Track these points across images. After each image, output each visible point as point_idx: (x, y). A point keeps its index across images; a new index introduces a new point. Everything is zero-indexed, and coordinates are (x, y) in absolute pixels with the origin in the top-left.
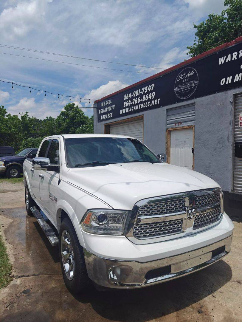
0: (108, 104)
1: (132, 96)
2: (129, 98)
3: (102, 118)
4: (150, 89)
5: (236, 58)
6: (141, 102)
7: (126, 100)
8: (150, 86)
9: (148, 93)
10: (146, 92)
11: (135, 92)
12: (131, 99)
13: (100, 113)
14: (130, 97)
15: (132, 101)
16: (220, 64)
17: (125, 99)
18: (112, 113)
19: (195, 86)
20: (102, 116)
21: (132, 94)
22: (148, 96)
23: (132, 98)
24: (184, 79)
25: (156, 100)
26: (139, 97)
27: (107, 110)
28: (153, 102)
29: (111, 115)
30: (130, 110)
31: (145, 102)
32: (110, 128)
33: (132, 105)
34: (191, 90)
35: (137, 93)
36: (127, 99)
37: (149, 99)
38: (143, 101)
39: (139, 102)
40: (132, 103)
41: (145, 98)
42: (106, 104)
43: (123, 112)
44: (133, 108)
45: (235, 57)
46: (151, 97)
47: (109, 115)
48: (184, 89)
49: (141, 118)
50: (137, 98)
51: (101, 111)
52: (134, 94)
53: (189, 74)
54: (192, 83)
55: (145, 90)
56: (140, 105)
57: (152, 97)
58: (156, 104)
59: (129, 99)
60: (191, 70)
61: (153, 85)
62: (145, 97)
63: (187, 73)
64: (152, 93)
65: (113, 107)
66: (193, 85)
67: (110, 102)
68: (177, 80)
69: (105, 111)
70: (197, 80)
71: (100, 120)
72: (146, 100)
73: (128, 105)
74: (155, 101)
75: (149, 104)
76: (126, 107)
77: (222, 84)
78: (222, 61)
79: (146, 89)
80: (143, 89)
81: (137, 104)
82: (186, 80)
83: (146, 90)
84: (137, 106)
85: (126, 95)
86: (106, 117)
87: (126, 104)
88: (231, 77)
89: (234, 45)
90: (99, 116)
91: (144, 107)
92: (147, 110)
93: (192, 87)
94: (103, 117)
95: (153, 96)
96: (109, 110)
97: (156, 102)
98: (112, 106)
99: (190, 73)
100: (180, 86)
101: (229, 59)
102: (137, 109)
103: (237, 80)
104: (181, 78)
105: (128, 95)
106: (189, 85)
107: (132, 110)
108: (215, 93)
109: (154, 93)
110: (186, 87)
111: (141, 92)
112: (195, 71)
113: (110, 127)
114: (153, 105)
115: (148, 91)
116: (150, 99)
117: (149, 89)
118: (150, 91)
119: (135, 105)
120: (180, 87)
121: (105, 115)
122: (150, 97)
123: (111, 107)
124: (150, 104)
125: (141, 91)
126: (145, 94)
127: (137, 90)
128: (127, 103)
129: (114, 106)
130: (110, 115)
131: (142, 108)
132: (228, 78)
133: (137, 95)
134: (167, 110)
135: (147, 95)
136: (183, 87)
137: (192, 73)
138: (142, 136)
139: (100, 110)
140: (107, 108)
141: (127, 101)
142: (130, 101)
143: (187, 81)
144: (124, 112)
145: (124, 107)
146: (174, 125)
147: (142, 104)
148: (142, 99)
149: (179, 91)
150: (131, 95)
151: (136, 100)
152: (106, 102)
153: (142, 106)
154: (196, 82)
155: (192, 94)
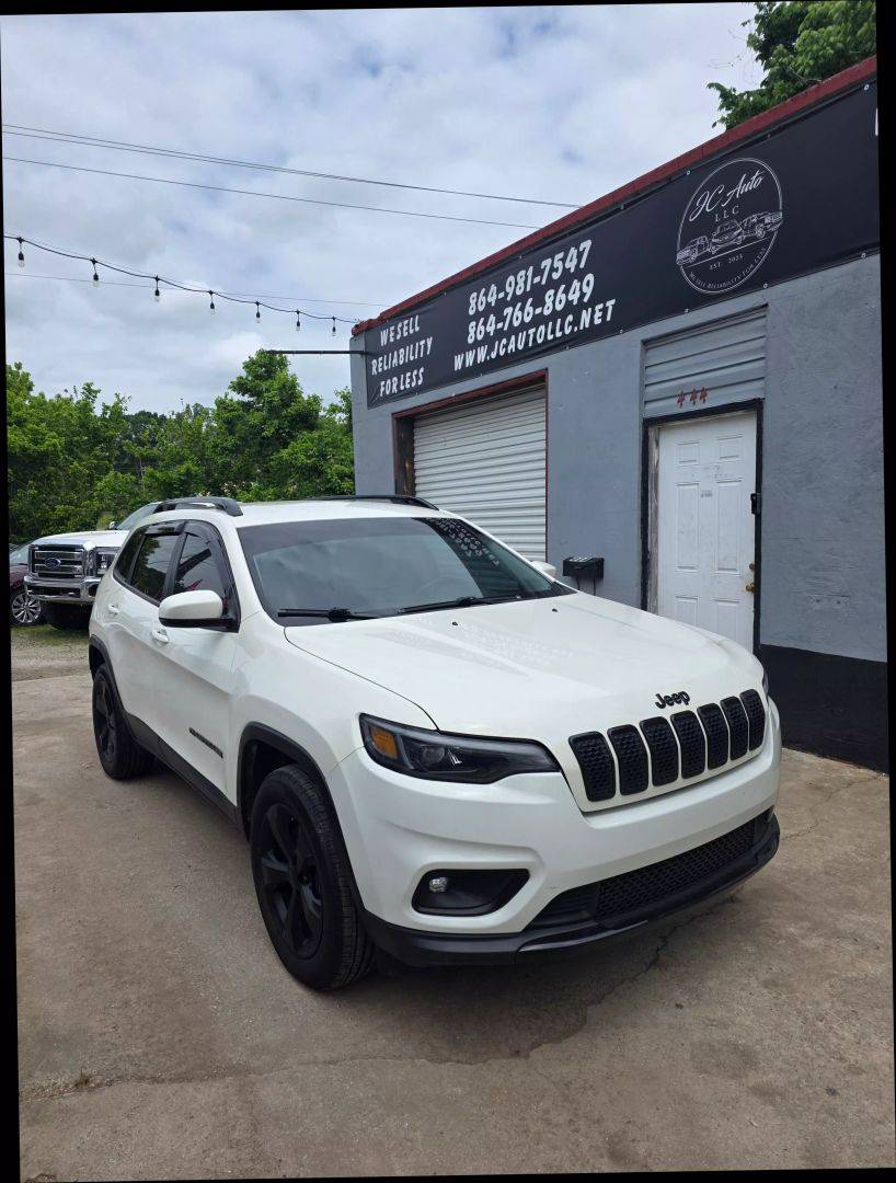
0: (405, 334)
1: (501, 295)
2: (488, 304)
3: (382, 389)
4: (575, 261)
6: (538, 320)
7: (477, 316)
8: (573, 251)
9: (567, 278)
10: (556, 276)
11: (512, 278)
12: (497, 310)
13: (374, 372)
14: (492, 300)
17: (471, 312)
18: (422, 370)
19: (770, 234)
20: (382, 383)
21: (501, 288)
22: (567, 291)
23: (502, 304)
24: (719, 210)
25: (601, 306)
26: (530, 300)
27: (401, 357)
28: (585, 317)
29: (417, 376)
30: (493, 355)
31: (555, 315)
32: (417, 431)
33: (499, 334)
34: (750, 253)
35: (519, 283)
36: (481, 308)
37: (568, 303)
38: (547, 312)
39: (527, 319)
40: (500, 325)
41: (554, 301)
42: (398, 337)
43: (464, 361)
44: (506, 346)
46: (578, 294)
47: (411, 377)
48: (718, 253)
49: (538, 382)
50: (519, 305)
51: (378, 366)
52: (509, 290)
53: (742, 188)
54: (754, 225)
55: (553, 269)
56: (531, 331)
57: (583, 295)
58: (597, 321)
59: (489, 309)
60: (750, 170)
61: (587, 245)
62: (555, 294)
64: (581, 280)
65: (426, 345)
66: (759, 232)
67: (413, 327)
68: (688, 216)
69: (395, 361)
71: (374, 399)
72: (559, 307)
73: (487, 334)
74: (593, 312)
75: (570, 324)
76: (477, 344)
79: (558, 264)
80: (546, 263)
81: (524, 327)
82: (729, 213)
83: (556, 270)
84: (522, 336)
85: (475, 294)
86: (398, 386)
87: (475, 332)
90: (372, 383)
91: (550, 337)
92: (562, 349)
93: (755, 238)
94: (389, 387)
95: (588, 291)
96: (412, 358)
97: (598, 315)
98: (422, 342)
99: (746, 182)
100: (700, 241)
102: (520, 347)
104: (705, 206)
105: (486, 295)
106: (739, 236)
107: (502, 353)
109: (590, 277)
110: (729, 240)
113: (416, 424)
114: (587, 326)
115: (566, 271)
116: (575, 303)
118: (572, 270)
119: (514, 331)
120: (702, 242)
121: (395, 379)
122: (574, 297)
123: (420, 346)
124: (576, 322)
125: (538, 272)
126: (553, 284)
127: (522, 273)
128: (481, 328)
129: (430, 341)
130: (416, 378)
131: (540, 341)
133: (519, 292)
134: (645, 343)
135: (563, 287)
136: (714, 244)
137: (756, 181)
139: (374, 361)
140: (402, 350)
141: (482, 320)
142: (492, 318)
143: (732, 217)
144: (470, 361)
145: (470, 341)
146: (675, 400)
147: (542, 328)
148: (543, 304)
149: (698, 259)
150: (498, 293)
151: (518, 313)
152: (400, 325)
153: (542, 333)
154: (773, 219)
155: (752, 271)
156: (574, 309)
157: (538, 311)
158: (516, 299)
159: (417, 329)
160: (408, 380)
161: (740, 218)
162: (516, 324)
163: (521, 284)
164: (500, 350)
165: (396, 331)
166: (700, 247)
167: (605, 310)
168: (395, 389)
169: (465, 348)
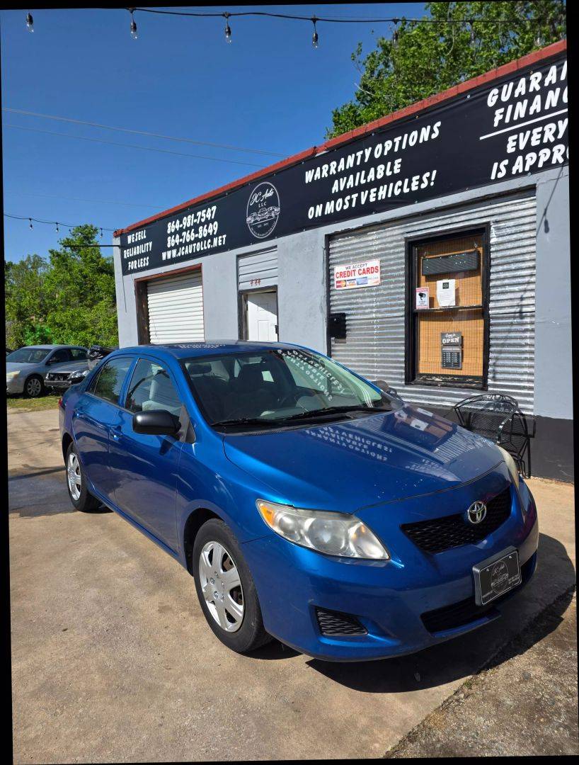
0: (139, 239)
1: (181, 226)
2: (176, 229)
3: (129, 266)
5: (327, 176)
6: (197, 240)
7: (171, 234)
8: (209, 210)
9: (208, 222)
10: (203, 220)
11: (185, 218)
12: (179, 233)
13: (125, 257)
14: (177, 227)
15: (181, 237)
16: (307, 182)
17: (169, 232)
18: (148, 258)
19: (276, 216)
20: (129, 263)
21: (181, 223)
22: (207, 228)
23: (181, 230)
24: (260, 202)
25: (220, 237)
26: (193, 230)
27: (138, 250)
28: (215, 241)
29: (146, 261)
30: (179, 254)
31: (203, 239)
32: (149, 288)
33: (181, 245)
34: (271, 223)
35: (188, 221)
36: (173, 231)
38: (200, 237)
39: (192, 239)
40: (181, 240)
41: (203, 232)
42: (136, 240)
43: (167, 256)
44: (184, 251)
45: (325, 174)
48: (261, 220)
49: (197, 270)
50: (188, 231)
51: (127, 254)
52: (184, 223)
53: (267, 195)
54: (271, 211)
55: (201, 217)
56: (194, 245)
57: (214, 231)
58: (220, 244)
59: (176, 232)
60: (270, 187)
61: (214, 208)
62: (203, 229)
63: (263, 193)
64: (213, 224)
65: (149, 246)
66: (273, 215)
67: (143, 236)
68: (250, 202)
69: (135, 252)
70: (277, 206)
71: (126, 271)
72: (205, 235)
73: (176, 244)
74: (218, 240)
75: (209, 243)
76: (172, 248)
77: (310, 217)
78: (309, 177)
79: (204, 215)
80: (199, 214)
81: (191, 242)
82: (263, 204)
83: (203, 217)
84: (191, 246)
85: (170, 223)
86: (137, 265)
87: (171, 242)
88: (321, 205)
89: (325, 152)
90: (125, 262)
91: (202, 249)
92: (207, 255)
93: (272, 217)
94: (132, 265)
95: (216, 229)
96: (143, 252)
97: (220, 241)
98: (147, 244)
99: (268, 192)
100: (254, 214)
101: (318, 175)
102: (190, 252)
103: (329, 213)
104: (255, 200)
105: (175, 224)
106: (266, 215)
107: (183, 254)
108: (302, 231)
109: (216, 223)
110: (263, 216)
111: (195, 221)
112: (274, 191)
113: (149, 284)
114: (216, 245)
115: (207, 219)
116: (211, 234)
117: (209, 216)
118: (209, 219)
119: (187, 244)
121: (135, 261)
122: (211, 231)
123: (146, 246)
124: (212, 243)
125: (196, 217)
126: (202, 224)
127: (190, 216)
128: (173, 240)
129: (151, 243)
130: (144, 262)
131: (198, 250)
132: (318, 206)
133: (188, 226)
134: (239, 257)
135: (206, 226)
136: (259, 217)
137: (271, 194)
138: (201, 304)
139: (125, 251)
140: (138, 247)
141: (173, 236)
142: (178, 236)
143: (264, 206)
144: (169, 257)
145: (169, 246)
146: (249, 283)
147: (199, 243)
148: (198, 233)
149: (254, 222)
150: (179, 224)
151: (188, 235)
152: (137, 234)
153: (199, 247)
154: (277, 210)
155: (272, 230)
156: (210, 237)
157: (197, 235)
158: (188, 229)
159: (145, 237)
160: (142, 263)
161: (267, 207)
162: (188, 240)
163: (189, 222)
164: (182, 252)
165: (135, 238)
166: (254, 217)
167: (222, 239)
168: (136, 267)
169: (167, 249)
